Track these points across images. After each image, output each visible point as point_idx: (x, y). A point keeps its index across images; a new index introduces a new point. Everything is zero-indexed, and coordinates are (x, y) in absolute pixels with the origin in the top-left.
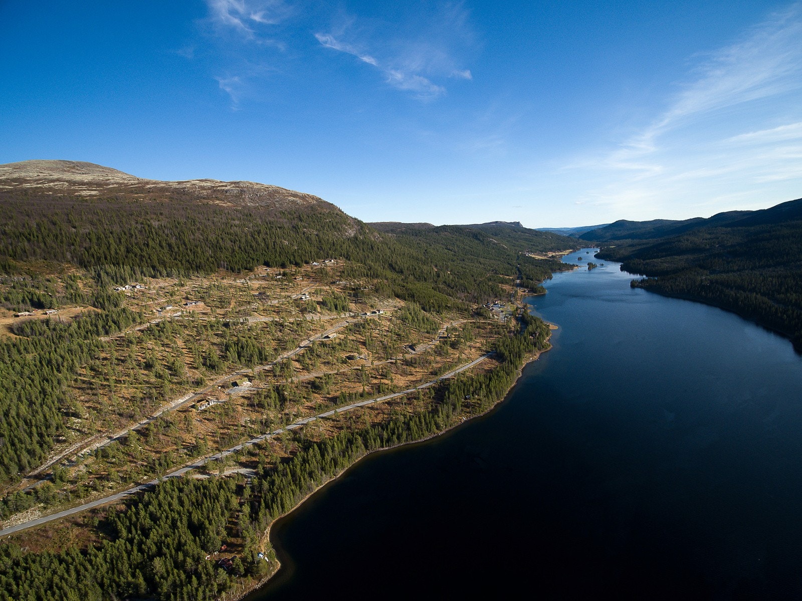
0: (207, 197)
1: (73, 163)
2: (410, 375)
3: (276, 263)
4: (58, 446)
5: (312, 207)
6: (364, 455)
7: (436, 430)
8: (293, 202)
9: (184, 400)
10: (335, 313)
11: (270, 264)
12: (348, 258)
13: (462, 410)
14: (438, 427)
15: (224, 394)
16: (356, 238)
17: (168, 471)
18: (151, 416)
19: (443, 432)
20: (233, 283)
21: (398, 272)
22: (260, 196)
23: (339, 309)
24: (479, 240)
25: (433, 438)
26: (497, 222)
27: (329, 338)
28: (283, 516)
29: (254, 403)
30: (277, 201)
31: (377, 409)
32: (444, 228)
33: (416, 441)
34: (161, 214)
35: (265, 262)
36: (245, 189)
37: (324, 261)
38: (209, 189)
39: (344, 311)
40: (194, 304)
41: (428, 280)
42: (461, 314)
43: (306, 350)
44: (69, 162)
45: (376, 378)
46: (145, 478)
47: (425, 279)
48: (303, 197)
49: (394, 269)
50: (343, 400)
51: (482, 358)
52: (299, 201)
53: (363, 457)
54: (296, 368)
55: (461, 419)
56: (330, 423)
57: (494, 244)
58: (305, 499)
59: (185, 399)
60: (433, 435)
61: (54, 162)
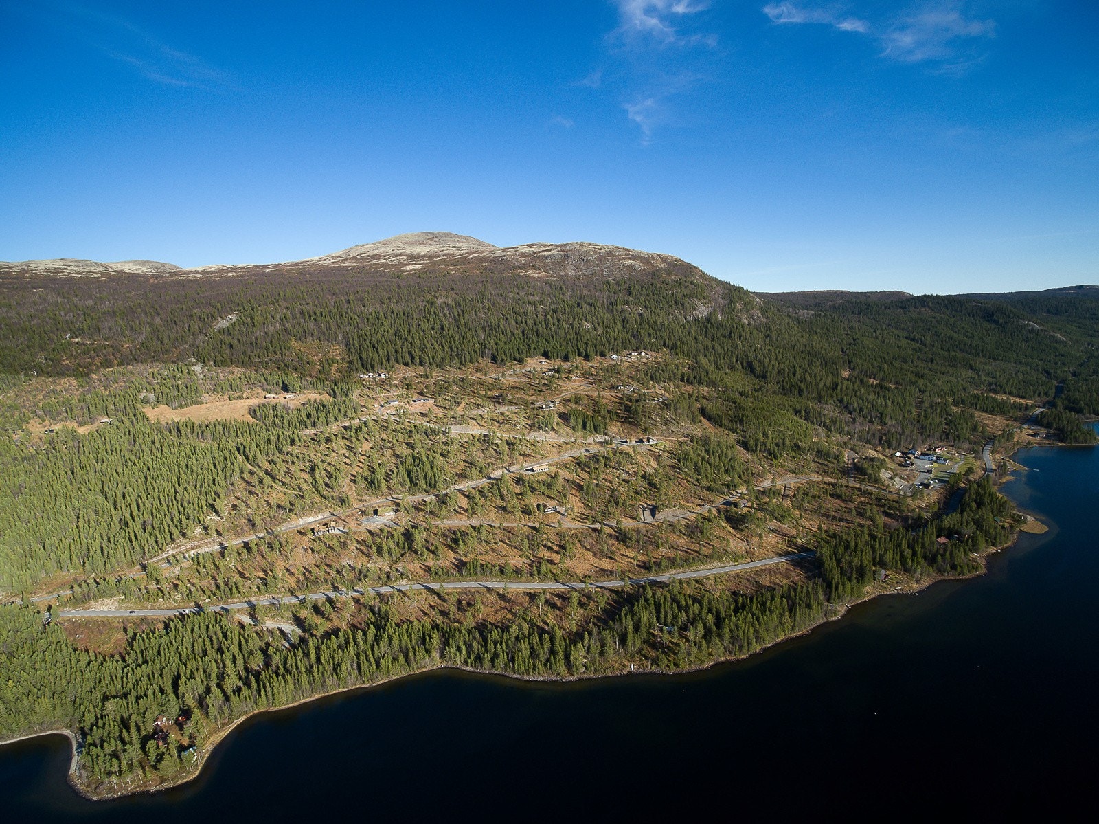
0: (525, 267)
1: (433, 234)
2: (607, 557)
3: (558, 353)
4: (180, 540)
5: (655, 274)
6: (435, 667)
7: (562, 668)
8: (630, 267)
9: (315, 519)
10: (580, 434)
11: (550, 354)
12: (672, 348)
13: (641, 650)
14: (569, 665)
15: (356, 522)
16: (709, 319)
17: (229, 601)
18: (271, 530)
19: (575, 678)
20: (483, 377)
21: (758, 377)
22: (587, 261)
23: (588, 428)
24: (996, 322)
25: (551, 682)
26: (1081, 286)
27: (534, 471)
28: (270, 709)
29: (374, 544)
30: (606, 268)
31: (508, 601)
32: (924, 300)
33: (519, 677)
34: (452, 289)
35: (545, 351)
36: (570, 253)
37: (630, 354)
38: (530, 255)
39: (597, 433)
40: (422, 401)
41: (805, 394)
42: (821, 464)
43: (492, 484)
44: (430, 233)
45: (550, 549)
46: (207, 600)
47: (800, 392)
48: (647, 260)
49: (753, 370)
50: (472, 571)
51: (778, 560)
52: (637, 264)
53: (431, 668)
54: (460, 507)
55: (624, 666)
56: (434, 600)
57: (1032, 331)
58: (313, 699)
59: (317, 519)
60: (553, 677)
61: (419, 235)
